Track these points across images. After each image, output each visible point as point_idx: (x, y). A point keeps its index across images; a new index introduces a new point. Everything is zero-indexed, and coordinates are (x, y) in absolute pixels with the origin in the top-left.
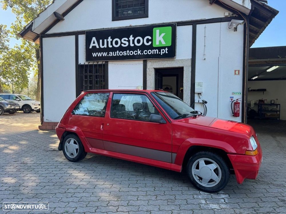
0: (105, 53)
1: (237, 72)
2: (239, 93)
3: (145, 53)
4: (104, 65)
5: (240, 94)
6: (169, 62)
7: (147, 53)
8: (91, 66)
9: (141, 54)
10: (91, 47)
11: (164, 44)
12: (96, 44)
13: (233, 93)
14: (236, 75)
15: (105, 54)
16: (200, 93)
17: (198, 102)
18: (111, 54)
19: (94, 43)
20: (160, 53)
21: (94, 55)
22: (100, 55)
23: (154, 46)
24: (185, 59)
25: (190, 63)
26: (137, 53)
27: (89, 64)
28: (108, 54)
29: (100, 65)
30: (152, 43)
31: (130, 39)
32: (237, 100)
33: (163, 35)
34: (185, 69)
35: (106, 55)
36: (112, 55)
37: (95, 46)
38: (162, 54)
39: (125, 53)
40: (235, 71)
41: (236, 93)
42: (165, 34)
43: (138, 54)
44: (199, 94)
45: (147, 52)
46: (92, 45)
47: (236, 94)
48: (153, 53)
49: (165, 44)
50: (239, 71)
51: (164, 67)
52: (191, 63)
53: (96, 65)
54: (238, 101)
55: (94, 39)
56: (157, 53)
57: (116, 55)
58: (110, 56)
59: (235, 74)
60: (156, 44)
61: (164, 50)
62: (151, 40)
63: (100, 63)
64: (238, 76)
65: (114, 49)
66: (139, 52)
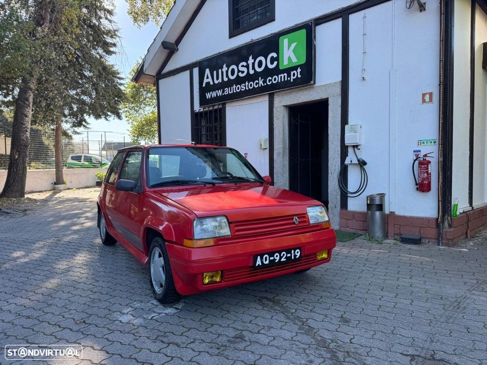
0: (219, 90)
1: (427, 98)
2: (433, 141)
3: (269, 82)
4: (220, 109)
5: (435, 142)
6: (305, 93)
7: (271, 82)
8: (206, 113)
9: (263, 85)
10: (204, 85)
11: (295, 61)
12: (210, 80)
13: (420, 143)
14: (425, 105)
15: (220, 93)
16: (357, 146)
17: (350, 163)
18: (227, 91)
19: (208, 78)
20: (289, 79)
21: (208, 96)
22: (214, 94)
23: (281, 67)
24: (330, 84)
25: (338, 90)
26: (258, 83)
27: (205, 110)
28: (223, 92)
29: (216, 111)
30: (278, 64)
31: (249, 62)
32: (425, 156)
33: (294, 45)
34: (330, 102)
35: (221, 95)
36: (227, 93)
37: (209, 83)
38: (292, 81)
39: (242, 87)
40: (424, 95)
41: (425, 142)
42: (296, 43)
43: (260, 86)
44: (355, 147)
45: (271, 80)
46: (205, 81)
47: (425, 144)
48: (279, 81)
49: (297, 61)
50: (431, 94)
51: (298, 102)
52: (340, 90)
53: (211, 112)
54: (428, 159)
55: (207, 71)
56: (286, 79)
57: (232, 92)
58: (225, 94)
59: (424, 101)
60: (285, 63)
61: (295, 72)
62: (277, 59)
63: (216, 107)
64: (430, 104)
65: (230, 83)
66: (261, 82)
